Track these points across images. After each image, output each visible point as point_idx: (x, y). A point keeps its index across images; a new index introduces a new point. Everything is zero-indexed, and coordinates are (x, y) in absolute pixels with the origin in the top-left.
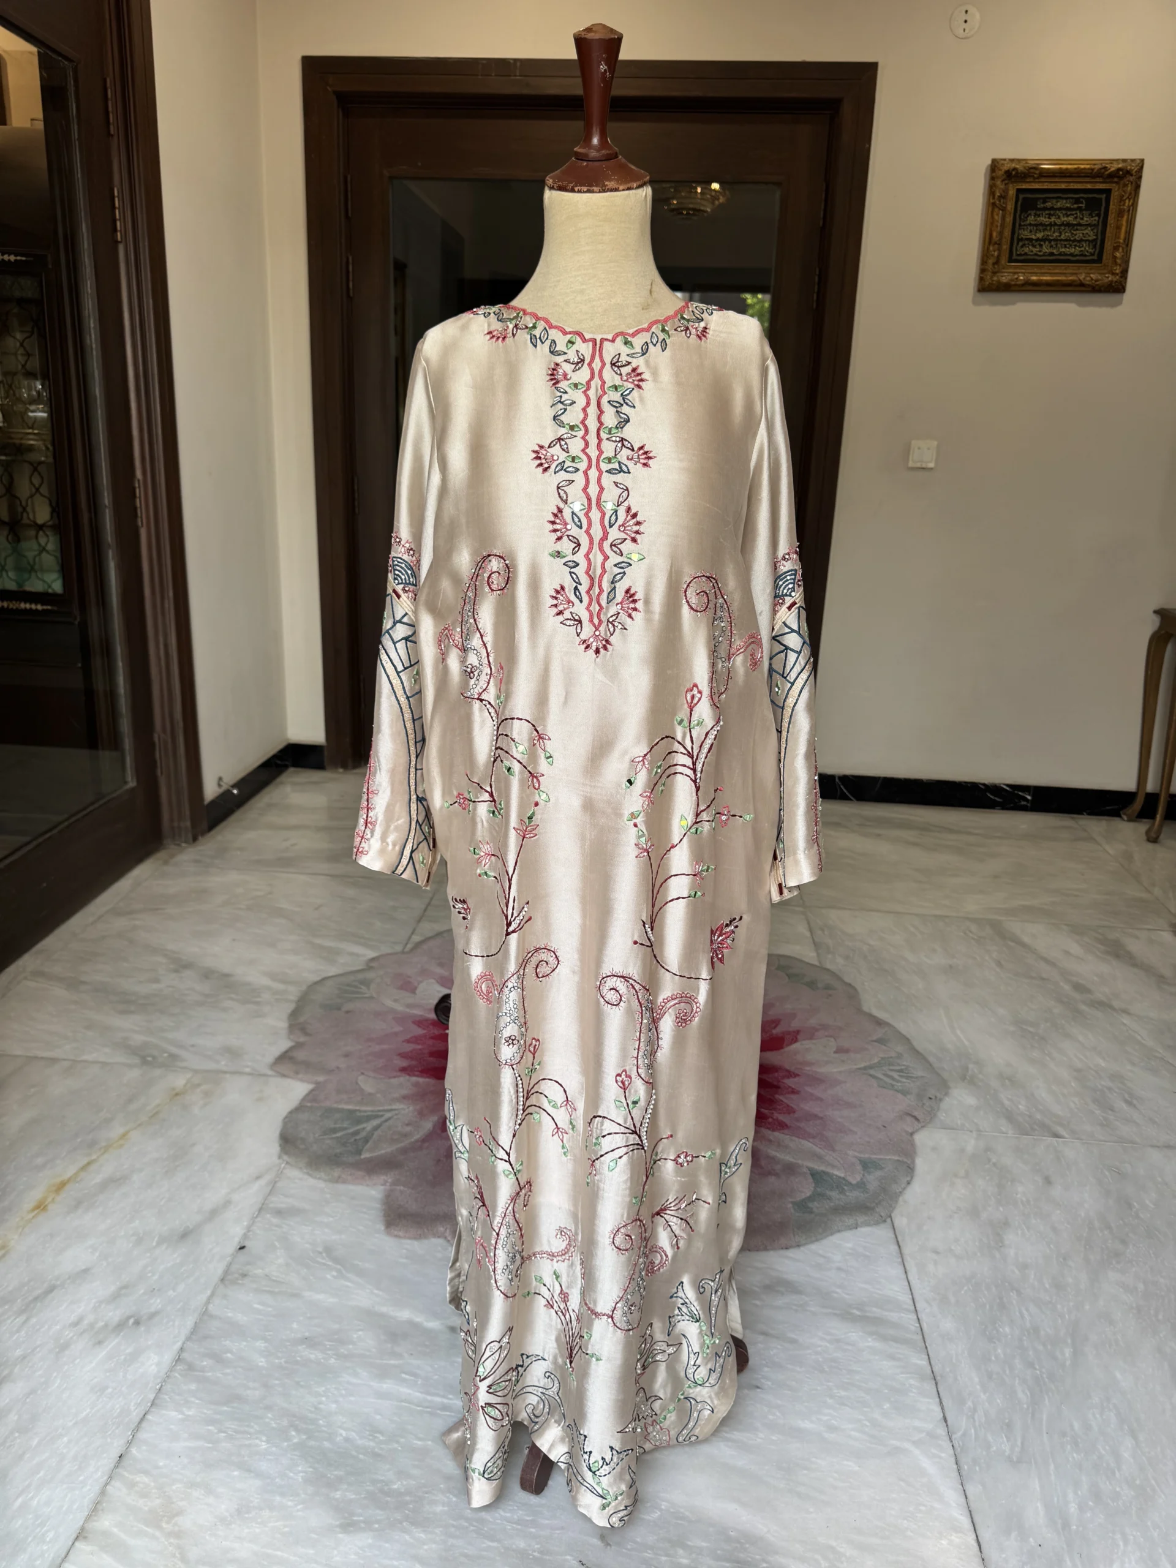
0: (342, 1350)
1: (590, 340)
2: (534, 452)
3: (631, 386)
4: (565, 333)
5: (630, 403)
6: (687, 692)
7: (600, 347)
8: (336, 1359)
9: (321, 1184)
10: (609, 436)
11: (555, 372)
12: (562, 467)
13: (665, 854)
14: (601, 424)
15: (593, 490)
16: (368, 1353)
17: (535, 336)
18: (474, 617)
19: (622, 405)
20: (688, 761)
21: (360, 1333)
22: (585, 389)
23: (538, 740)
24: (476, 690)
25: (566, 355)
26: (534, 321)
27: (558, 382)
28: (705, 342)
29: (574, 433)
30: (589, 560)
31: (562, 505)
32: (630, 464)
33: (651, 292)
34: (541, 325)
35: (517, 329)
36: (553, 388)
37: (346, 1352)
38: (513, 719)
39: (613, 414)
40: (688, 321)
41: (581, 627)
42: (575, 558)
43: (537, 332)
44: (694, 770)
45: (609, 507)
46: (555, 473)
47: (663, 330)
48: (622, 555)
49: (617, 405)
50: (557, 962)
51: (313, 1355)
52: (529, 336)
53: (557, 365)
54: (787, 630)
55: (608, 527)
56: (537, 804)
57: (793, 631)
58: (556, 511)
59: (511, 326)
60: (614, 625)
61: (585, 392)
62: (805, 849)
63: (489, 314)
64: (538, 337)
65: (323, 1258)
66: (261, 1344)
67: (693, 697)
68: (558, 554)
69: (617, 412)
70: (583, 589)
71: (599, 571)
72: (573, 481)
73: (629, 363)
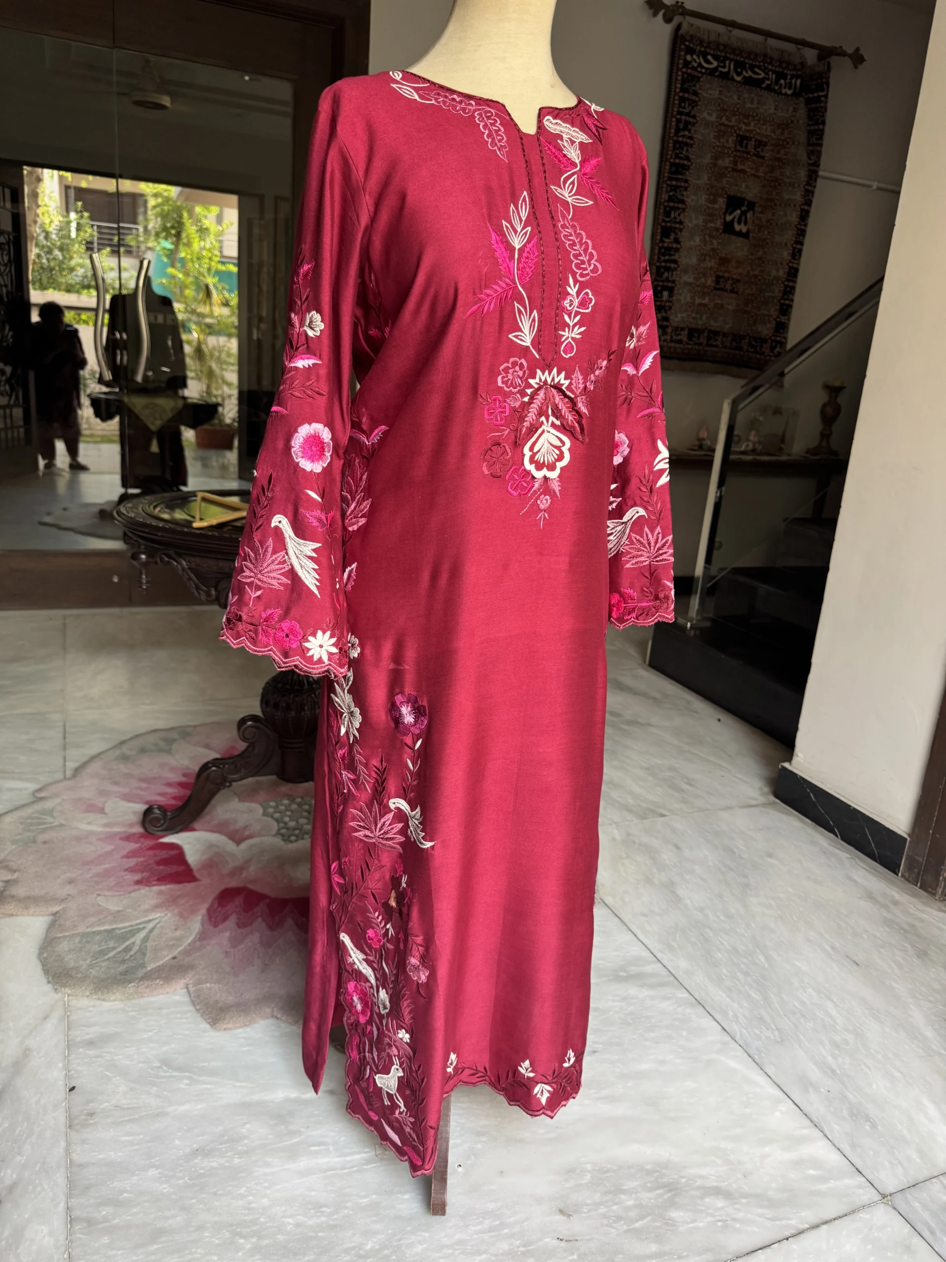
0: (240, 1148)
8: (239, 1158)
9: (118, 1005)
16: (267, 1142)
21: (248, 1126)
37: (245, 1148)
51: (214, 1162)
65: (166, 1072)
66: (152, 1172)
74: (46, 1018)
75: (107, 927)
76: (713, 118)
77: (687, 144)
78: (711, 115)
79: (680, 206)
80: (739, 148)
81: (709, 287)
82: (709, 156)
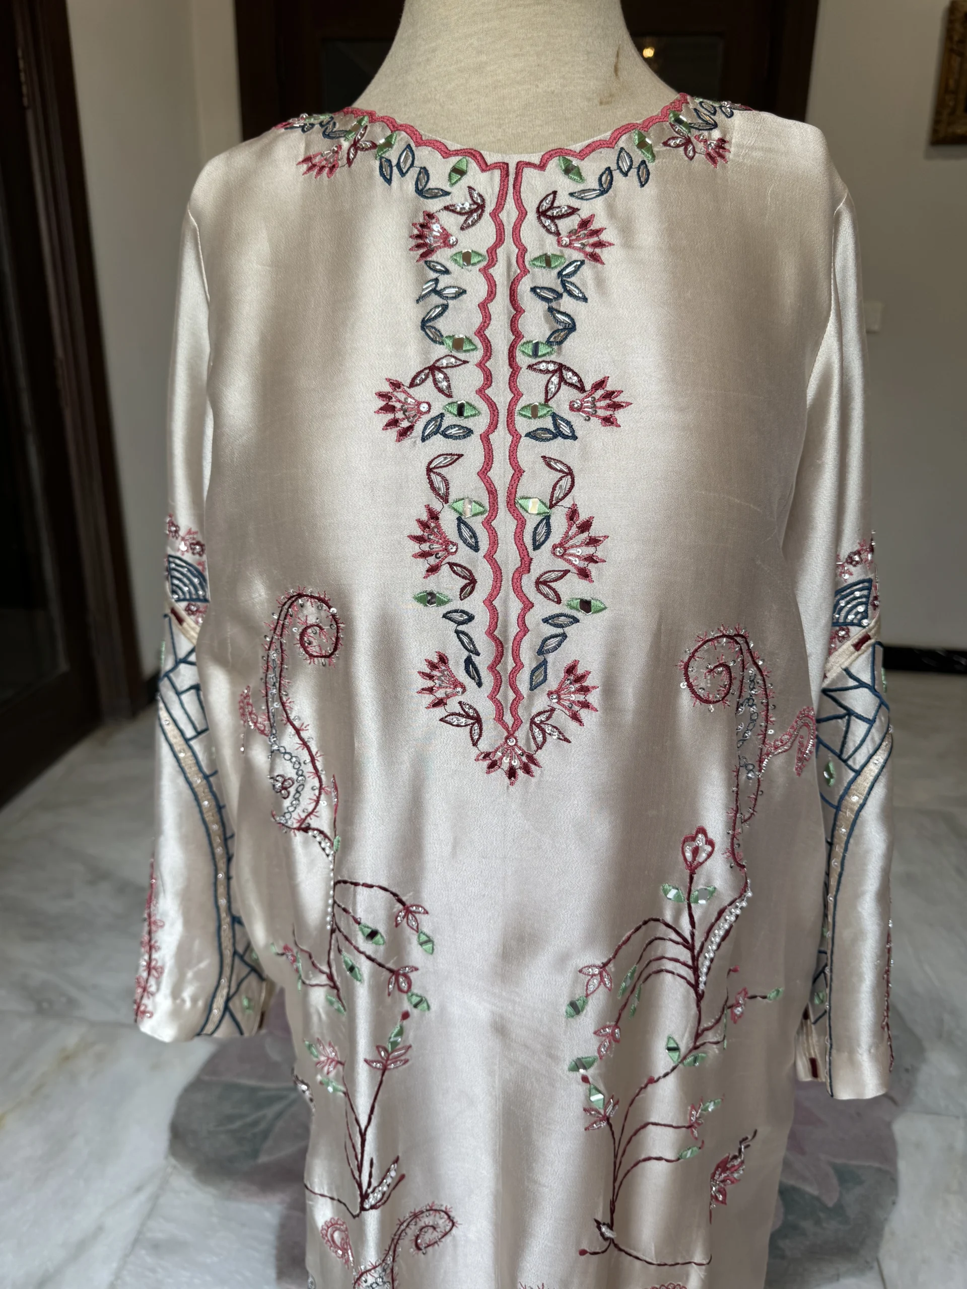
1: (496, 166)
2: (381, 395)
3: (577, 256)
4: (446, 153)
5: (576, 292)
6: (684, 842)
7: (516, 179)
9: (210, 1201)
10: (534, 361)
11: (426, 231)
12: (437, 428)
13: (638, 1095)
14: (517, 335)
15: (501, 474)
17: (389, 161)
18: (281, 698)
19: (560, 296)
20: (685, 955)
22: (484, 263)
23: (406, 916)
24: (295, 815)
25: (448, 198)
26: (389, 133)
27: (430, 251)
28: (724, 167)
29: (462, 356)
30: (493, 611)
31: (437, 505)
32: (577, 420)
33: (616, 70)
34: (401, 139)
35: (356, 149)
36: (422, 262)
38: (356, 884)
39: (541, 314)
40: (689, 126)
41: (481, 729)
42: (466, 605)
43: (393, 155)
44: (695, 969)
45: (533, 507)
46: (423, 440)
47: (642, 145)
48: (559, 601)
49: (550, 295)
50: (451, 1224)
52: (378, 163)
53: (430, 216)
54: (852, 683)
55: (530, 547)
56: (406, 1016)
57: (862, 684)
58: (425, 517)
59: (345, 144)
60: (543, 731)
61: (485, 271)
62: (870, 1047)
63: (312, 125)
64: (394, 162)
67: (696, 851)
68: (430, 598)
69: (551, 310)
70: (482, 662)
71: (514, 630)
72: (460, 456)
73: (573, 211)
74: (139, 1189)
75: (252, 1083)
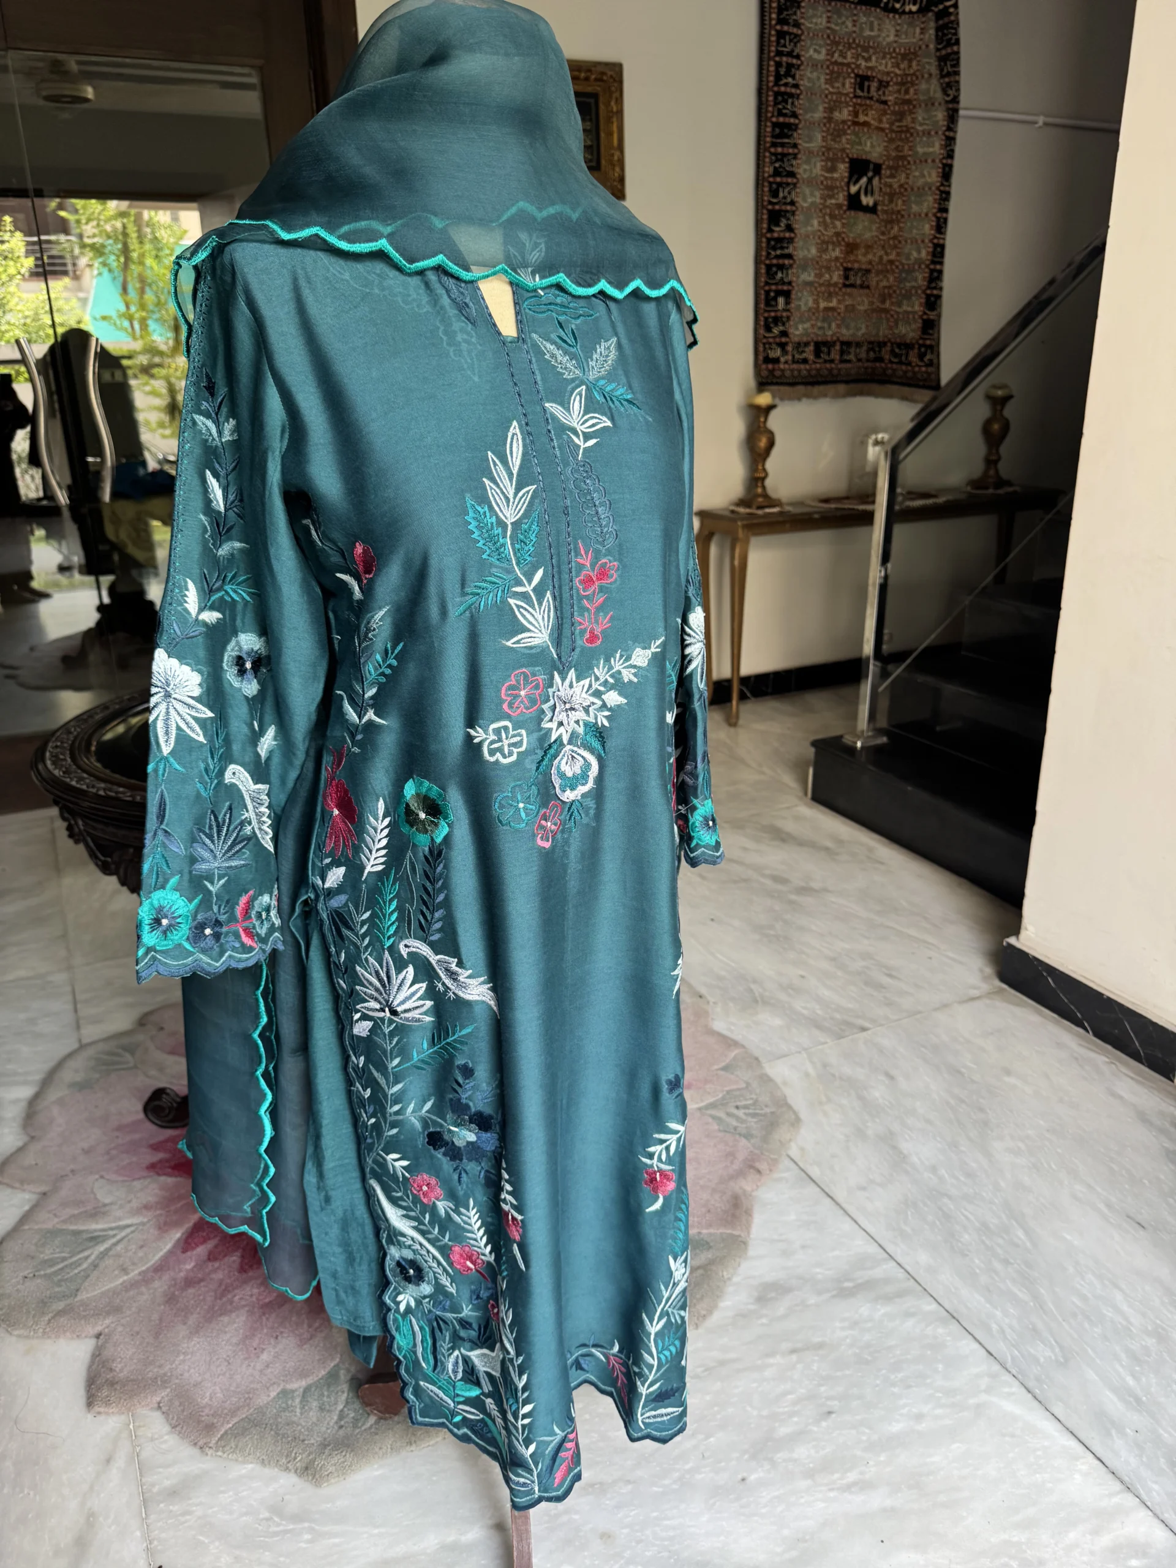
74: (108, 1461)
76: (822, 56)
77: (791, 95)
78: (819, 52)
79: (790, 180)
80: (859, 92)
81: (836, 284)
82: (821, 108)
